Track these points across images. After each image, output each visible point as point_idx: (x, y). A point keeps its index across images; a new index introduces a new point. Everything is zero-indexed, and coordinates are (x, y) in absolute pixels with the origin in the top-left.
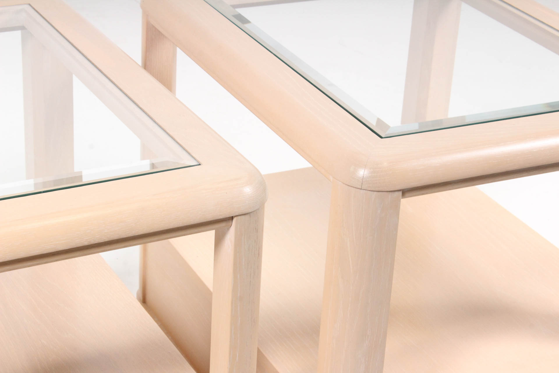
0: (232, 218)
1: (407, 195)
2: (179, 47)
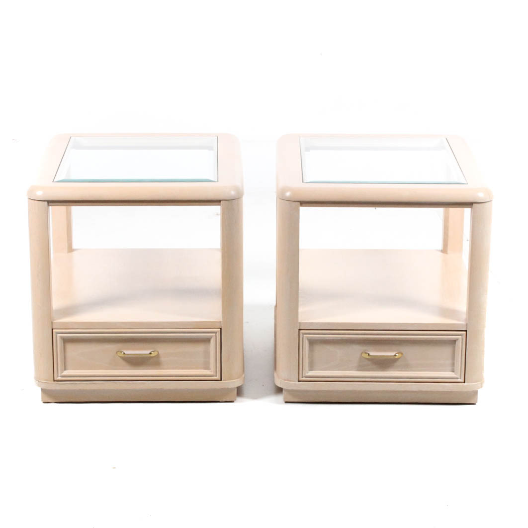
0: (221, 201)
1: (303, 205)
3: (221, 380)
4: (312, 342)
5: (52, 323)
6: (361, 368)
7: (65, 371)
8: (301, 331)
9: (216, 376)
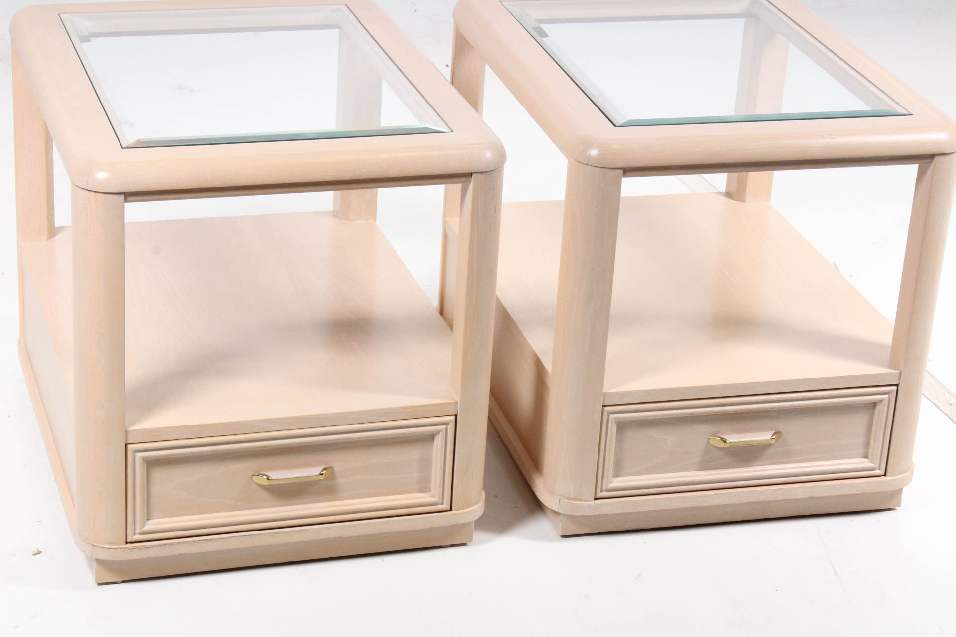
0: (471, 174)
1: (628, 174)
2: (488, 64)
3: (451, 509)
4: (622, 426)
5: (127, 432)
6: (705, 465)
7: (150, 522)
8: (606, 408)
9: (442, 504)
